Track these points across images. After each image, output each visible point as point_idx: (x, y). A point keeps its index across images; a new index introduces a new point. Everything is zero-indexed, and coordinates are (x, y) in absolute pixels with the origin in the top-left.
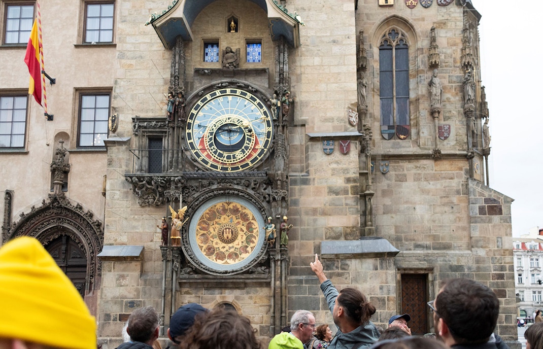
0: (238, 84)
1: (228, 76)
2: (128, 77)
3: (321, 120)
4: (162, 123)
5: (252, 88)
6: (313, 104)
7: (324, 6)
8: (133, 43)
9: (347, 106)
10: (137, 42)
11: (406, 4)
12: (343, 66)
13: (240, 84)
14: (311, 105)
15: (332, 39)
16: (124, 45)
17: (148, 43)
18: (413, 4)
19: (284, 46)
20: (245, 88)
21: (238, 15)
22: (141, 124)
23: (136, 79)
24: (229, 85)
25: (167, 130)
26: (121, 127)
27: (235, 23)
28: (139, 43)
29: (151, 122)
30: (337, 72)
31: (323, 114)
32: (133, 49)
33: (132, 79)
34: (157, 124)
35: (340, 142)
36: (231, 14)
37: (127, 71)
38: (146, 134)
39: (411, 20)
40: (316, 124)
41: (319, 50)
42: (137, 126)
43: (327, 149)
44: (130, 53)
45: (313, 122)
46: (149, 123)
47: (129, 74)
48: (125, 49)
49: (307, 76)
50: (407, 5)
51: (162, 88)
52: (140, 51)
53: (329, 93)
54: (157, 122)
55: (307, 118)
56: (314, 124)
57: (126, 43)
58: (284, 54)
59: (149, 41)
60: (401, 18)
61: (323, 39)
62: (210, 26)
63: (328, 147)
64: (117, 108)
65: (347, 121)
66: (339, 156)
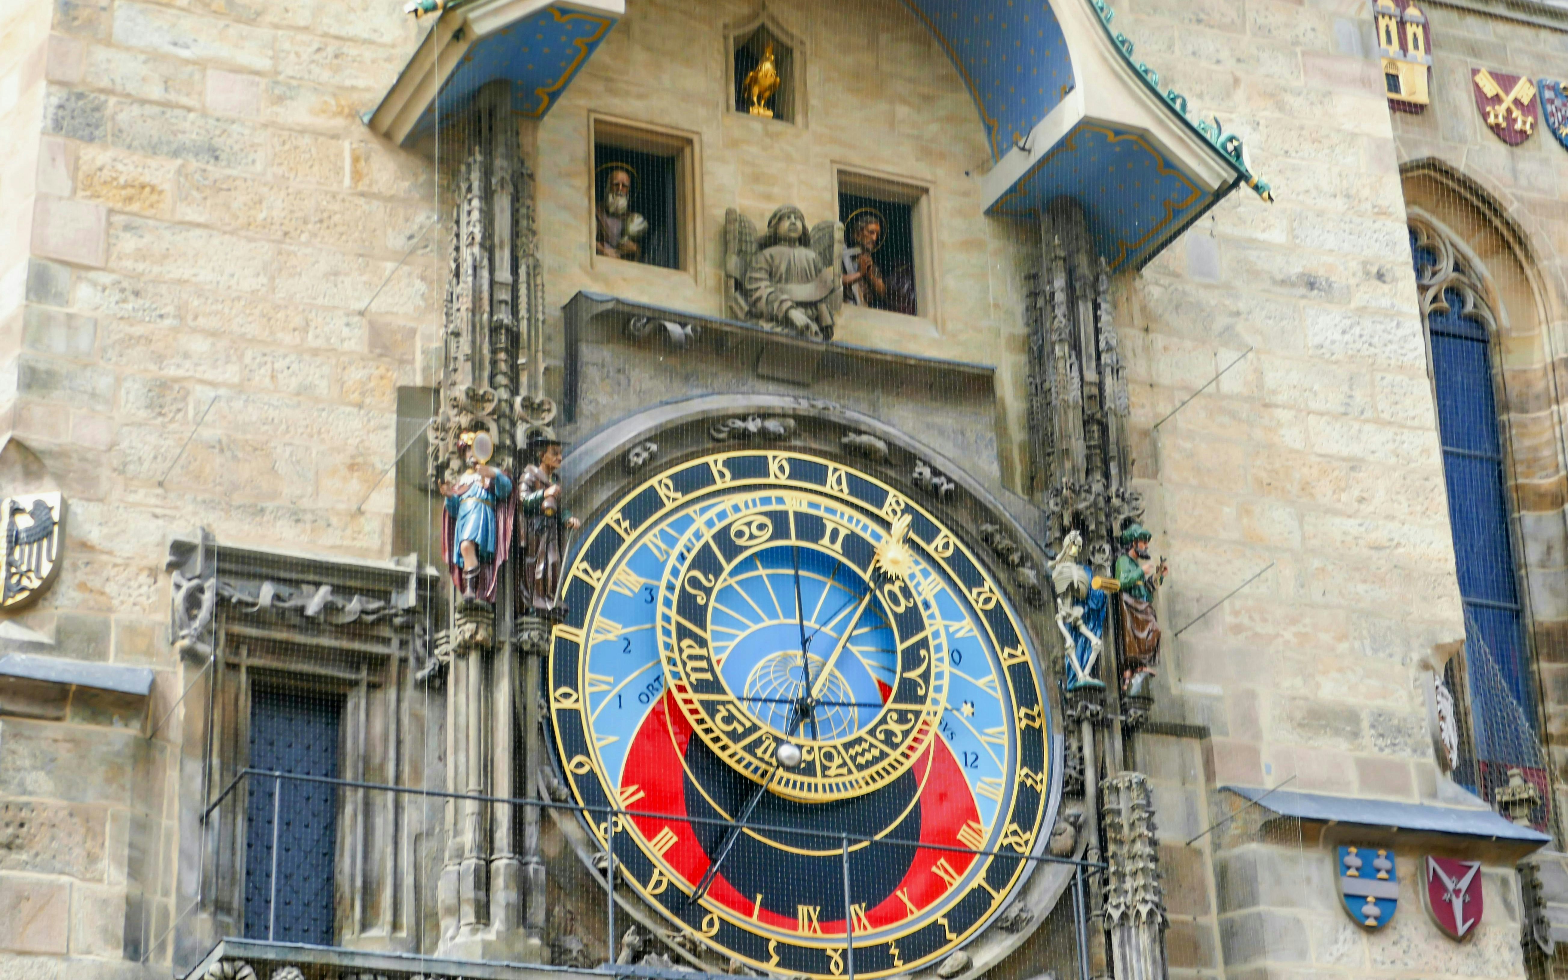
0: (852, 436)
1: (780, 374)
2: (129, 264)
3: (1291, 719)
4: (374, 605)
5: (936, 472)
6: (1236, 613)
7: (1237, 81)
8: (154, 57)
9: (1416, 657)
10: (185, 53)
11: (1485, 116)
12: (1369, 428)
13: (865, 438)
14: (1229, 619)
15: (1298, 269)
16: (101, 54)
17: (257, 73)
18: (1518, 126)
19: (1094, 262)
20: (886, 462)
21: (795, 31)
22: (238, 592)
23: (181, 282)
24: (795, 434)
25: (393, 650)
26: (82, 586)
27: (778, 65)
28: (201, 64)
29: (297, 583)
30: (1345, 453)
31: (1298, 681)
32: (155, 92)
33: (156, 282)
34: (340, 601)
35: (1432, 863)
36: (755, 16)
37: (118, 219)
38: (245, 660)
39: (1516, 204)
40: (1267, 736)
41: (1238, 314)
42: (208, 599)
43: (1364, 898)
44: (136, 110)
45: (1249, 720)
46: (285, 591)
47: (128, 243)
48: (105, 83)
49: (1188, 445)
50: (1492, 120)
51: (355, 375)
52: (204, 114)
53: (1316, 563)
54: (337, 589)
55: (1215, 689)
56: (1257, 736)
57: (108, 42)
58: (1096, 307)
59: (263, 63)
60: (1466, 183)
61: (1252, 255)
62: (639, 55)
63: (1372, 889)
64: (51, 454)
65: (1429, 740)
66: (1423, 946)
